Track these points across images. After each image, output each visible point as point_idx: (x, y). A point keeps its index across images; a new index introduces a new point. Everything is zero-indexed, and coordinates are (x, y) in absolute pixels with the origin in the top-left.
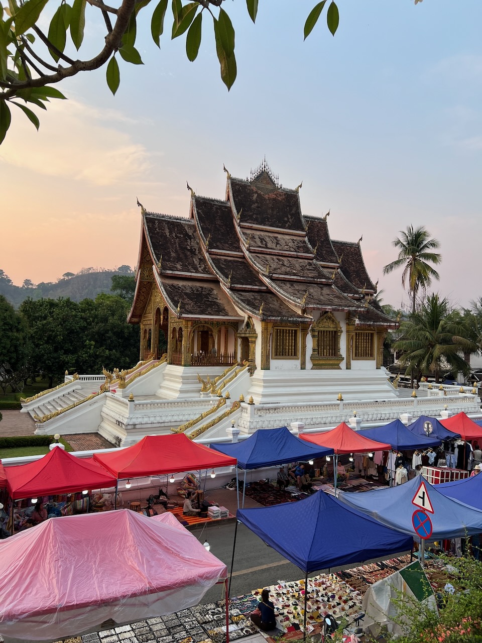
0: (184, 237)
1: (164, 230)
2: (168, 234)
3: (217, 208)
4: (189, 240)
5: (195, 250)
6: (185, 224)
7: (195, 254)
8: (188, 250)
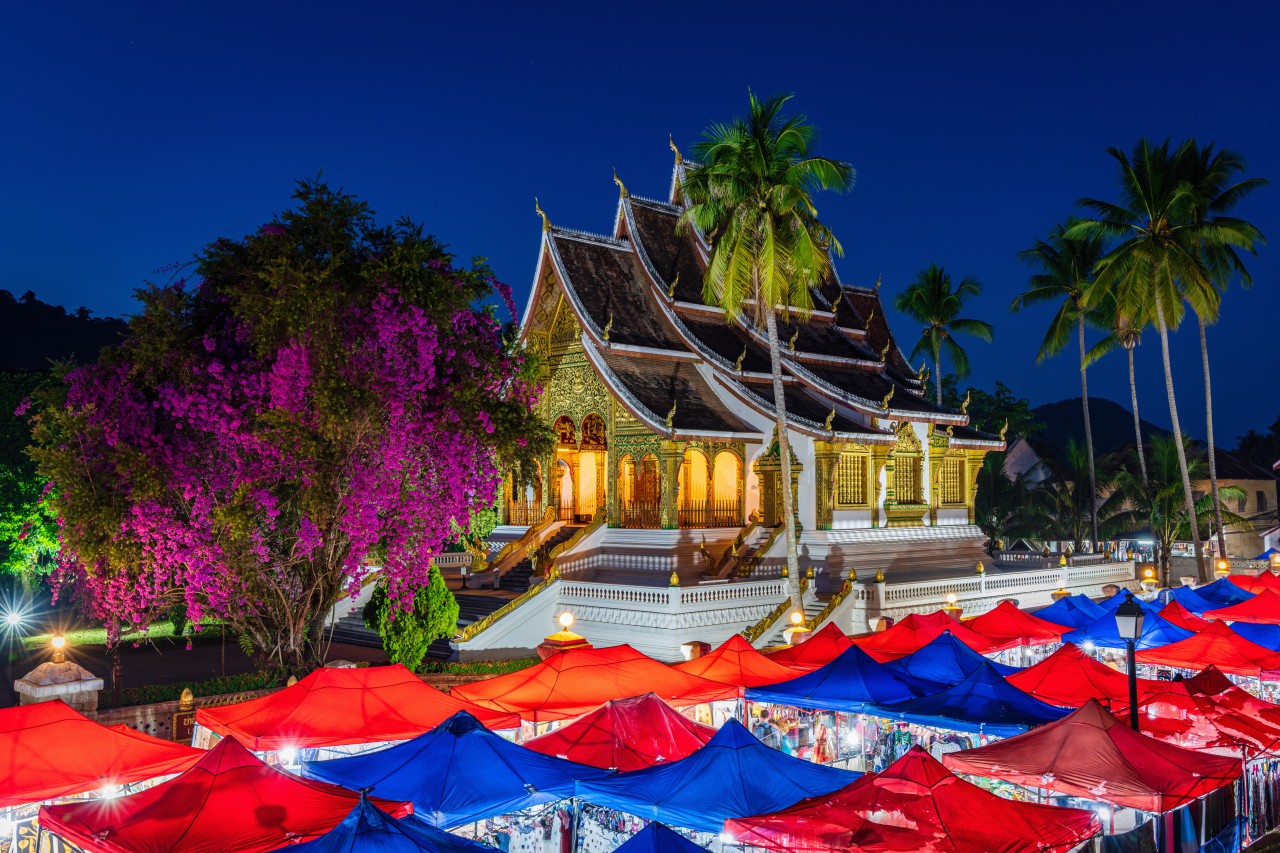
0: (618, 277)
1: (585, 262)
2: (593, 271)
3: (663, 221)
4: (626, 284)
5: (640, 301)
6: (615, 250)
7: (644, 312)
8: (631, 303)
